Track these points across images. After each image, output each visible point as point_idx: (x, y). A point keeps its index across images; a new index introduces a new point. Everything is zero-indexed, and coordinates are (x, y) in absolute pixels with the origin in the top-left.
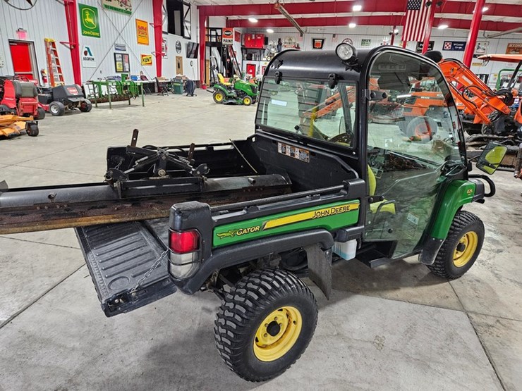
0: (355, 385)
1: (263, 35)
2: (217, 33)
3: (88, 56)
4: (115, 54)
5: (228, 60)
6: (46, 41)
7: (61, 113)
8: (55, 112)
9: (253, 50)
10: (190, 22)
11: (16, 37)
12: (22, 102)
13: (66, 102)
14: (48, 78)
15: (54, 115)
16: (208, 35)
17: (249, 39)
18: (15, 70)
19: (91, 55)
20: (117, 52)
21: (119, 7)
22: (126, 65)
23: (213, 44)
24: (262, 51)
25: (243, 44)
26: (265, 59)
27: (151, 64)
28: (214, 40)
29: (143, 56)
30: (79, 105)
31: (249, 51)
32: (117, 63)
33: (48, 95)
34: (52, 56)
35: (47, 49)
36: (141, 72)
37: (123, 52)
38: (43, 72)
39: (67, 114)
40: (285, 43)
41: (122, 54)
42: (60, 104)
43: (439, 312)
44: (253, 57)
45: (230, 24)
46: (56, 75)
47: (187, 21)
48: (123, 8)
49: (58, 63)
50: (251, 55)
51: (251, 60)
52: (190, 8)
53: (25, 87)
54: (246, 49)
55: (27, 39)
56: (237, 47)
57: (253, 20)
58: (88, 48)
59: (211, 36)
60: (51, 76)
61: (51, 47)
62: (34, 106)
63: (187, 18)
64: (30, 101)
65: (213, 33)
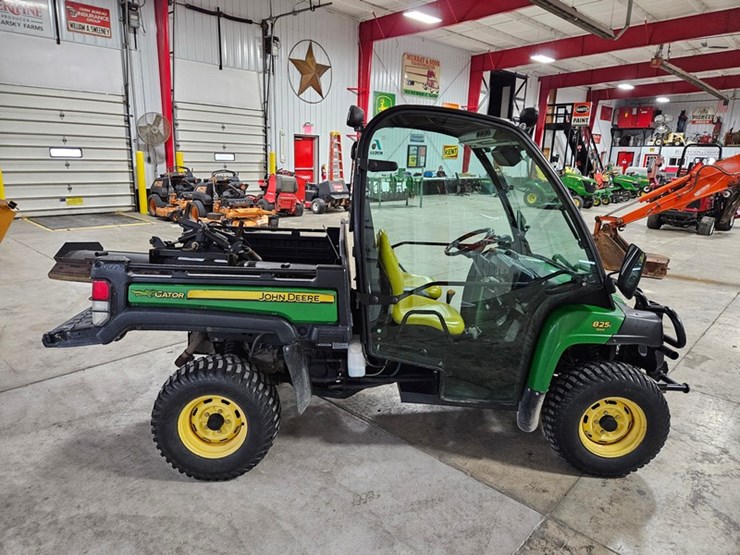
0: (278, 521)
1: (651, 108)
2: (566, 111)
3: (377, 149)
4: (409, 146)
5: (580, 147)
6: (331, 135)
7: (320, 212)
8: (316, 209)
9: (630, 131)
10: (524, 100)
11: (302, 132)
12: (282, 197)
13: (329, 199)
14: (327, 175)
15: (315, 213)
16: (552, 115)
17: (626, 115)
18: (296, 166)
19: (379, 148)
20: (412, 143)
21: (423, 90)
22: (422, 159)
23: (559, 127)
24: (649, 132)
25: (616, 123)
26: (652, 143)
27: (456, 156)
28: (561, 120)
29: (446, 147)
30: (343, 203)
31: (625, 133)
32: (411, 157)
33: (313, 191)
34: (336, 150)
35: (332, 143)
36: (441, 167)
37: (419, 144)
38: (323, 168)
39: (328, 211)
40: (694, 117)
41: (418, 146)
42: (322, 201)
43: (501, 501)
44: (631, 142)
45: (594, 97)
46: (336, 171)
47: (519, 99)
48: (428, 91)
49: (340, 159)
50: (629, 139)
51: (628, 145)
52: (526, 81)
53: (287, 182)
54: (621, 130)
55: (313, 133)
56: (602, 128)
57: (626, 86)
58: (377, 141)
59: (557, 115)
60: (331, 172)
61: (336, 141)
62: (292, 201)
63: (520, 95)
64: (290, 197)
65: (561, 111)
